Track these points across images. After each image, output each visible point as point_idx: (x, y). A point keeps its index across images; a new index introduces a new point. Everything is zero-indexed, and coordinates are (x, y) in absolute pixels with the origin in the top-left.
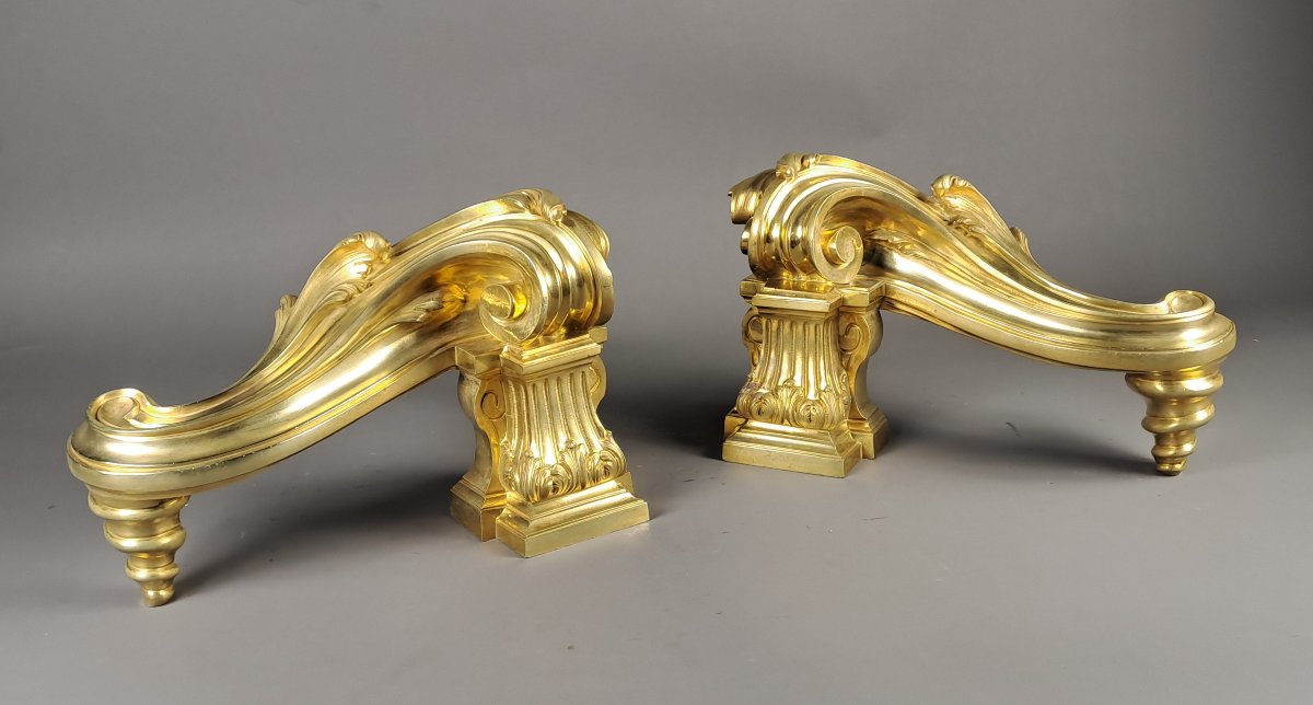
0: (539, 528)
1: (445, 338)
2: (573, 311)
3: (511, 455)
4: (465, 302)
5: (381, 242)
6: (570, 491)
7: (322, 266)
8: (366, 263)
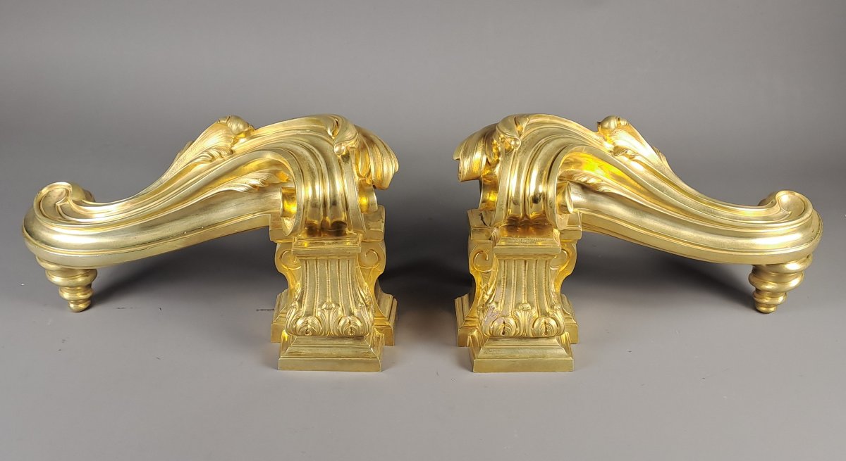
0: (292, 354)
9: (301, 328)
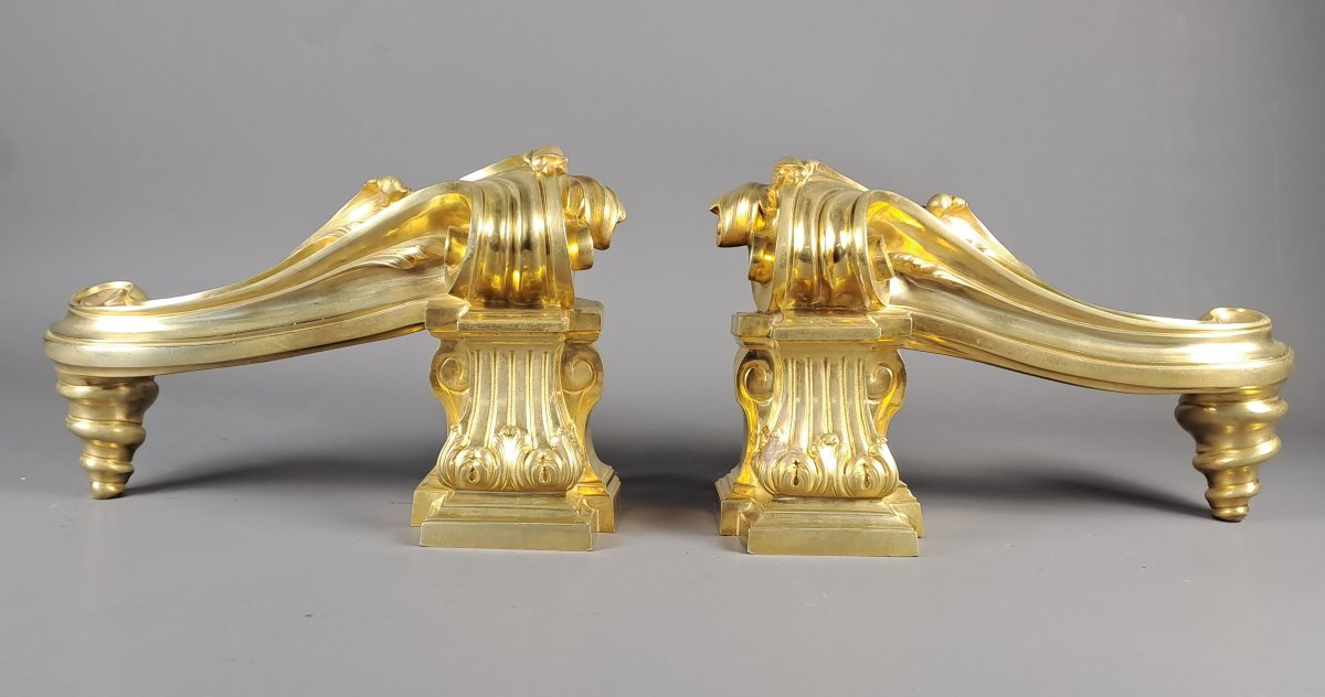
0: (443, 516)
9: (461, 467)
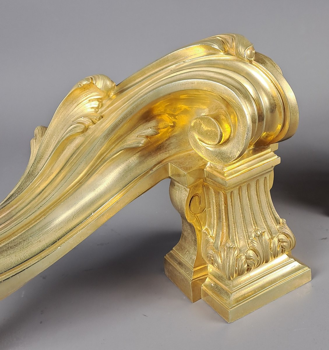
0: (238, 301)
1: (160, 156)
2: (264, 134)
3: (212, 241)
4: (173, 127)
5: (108, 83)
6: (259, 265)
7: (64, 104)
8: (98, 99)
